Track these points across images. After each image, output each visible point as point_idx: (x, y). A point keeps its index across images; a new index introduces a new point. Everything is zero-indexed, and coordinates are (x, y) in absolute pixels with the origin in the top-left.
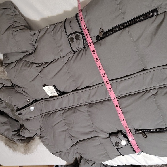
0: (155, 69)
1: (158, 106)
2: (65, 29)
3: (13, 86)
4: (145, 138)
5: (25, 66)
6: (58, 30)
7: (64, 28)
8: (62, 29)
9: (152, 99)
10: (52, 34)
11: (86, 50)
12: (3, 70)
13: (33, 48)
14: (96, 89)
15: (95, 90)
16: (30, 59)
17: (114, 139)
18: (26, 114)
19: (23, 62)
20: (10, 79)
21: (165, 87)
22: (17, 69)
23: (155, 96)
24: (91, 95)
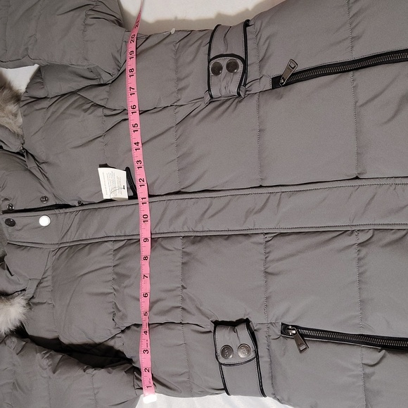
0: (383, 182)
1: (360, 274)
2: (210, 42)
3: (23, 153)
4: (301, 351)
5: (77, 107)
6: (192, 42)
7: (208, 40)
8: (201, 42)
9: (353, 253)
10: (174, 49)
11: (240, 102)
12: (14, 112)
13: (116, 72)
14: (227, 199)
15: (224, 201)
16: (97, 95)
17: (224, 337)
18: (25, 228)
19: (74, 98)
20: (23, 137)
21: (392, 230)
22: (53, 113)
23: (362, 246)
24: (211, 212)
